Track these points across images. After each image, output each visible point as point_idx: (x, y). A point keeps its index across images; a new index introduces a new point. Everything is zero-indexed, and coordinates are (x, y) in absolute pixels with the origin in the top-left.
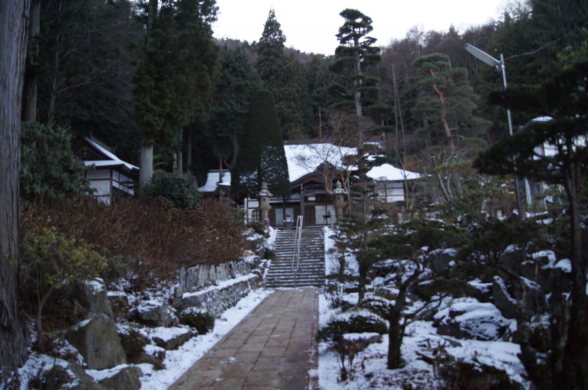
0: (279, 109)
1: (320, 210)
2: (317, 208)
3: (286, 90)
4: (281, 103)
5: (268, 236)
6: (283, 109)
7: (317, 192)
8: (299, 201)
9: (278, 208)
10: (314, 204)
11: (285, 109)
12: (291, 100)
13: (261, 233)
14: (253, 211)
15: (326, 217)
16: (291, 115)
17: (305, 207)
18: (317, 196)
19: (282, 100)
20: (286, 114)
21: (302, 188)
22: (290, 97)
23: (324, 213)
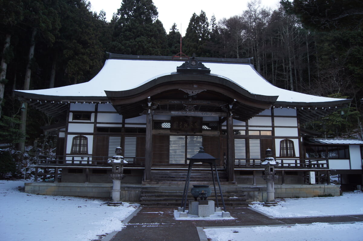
0: (140, 42)
2: (172, 138)
3: (148, 27)
4: (142, 37)
6: (144, 42)
8: (144, 126)
9: (112, 135)
10: (168, 132)
11: (146, 43)
12: (152, 36)
14: (74, 139)
16: (150, 49)
17: (154, 137)
18: (172, 120)
19: (143, 35)
20: (145, 47)
21: (150, 104)
22: (151, 34)
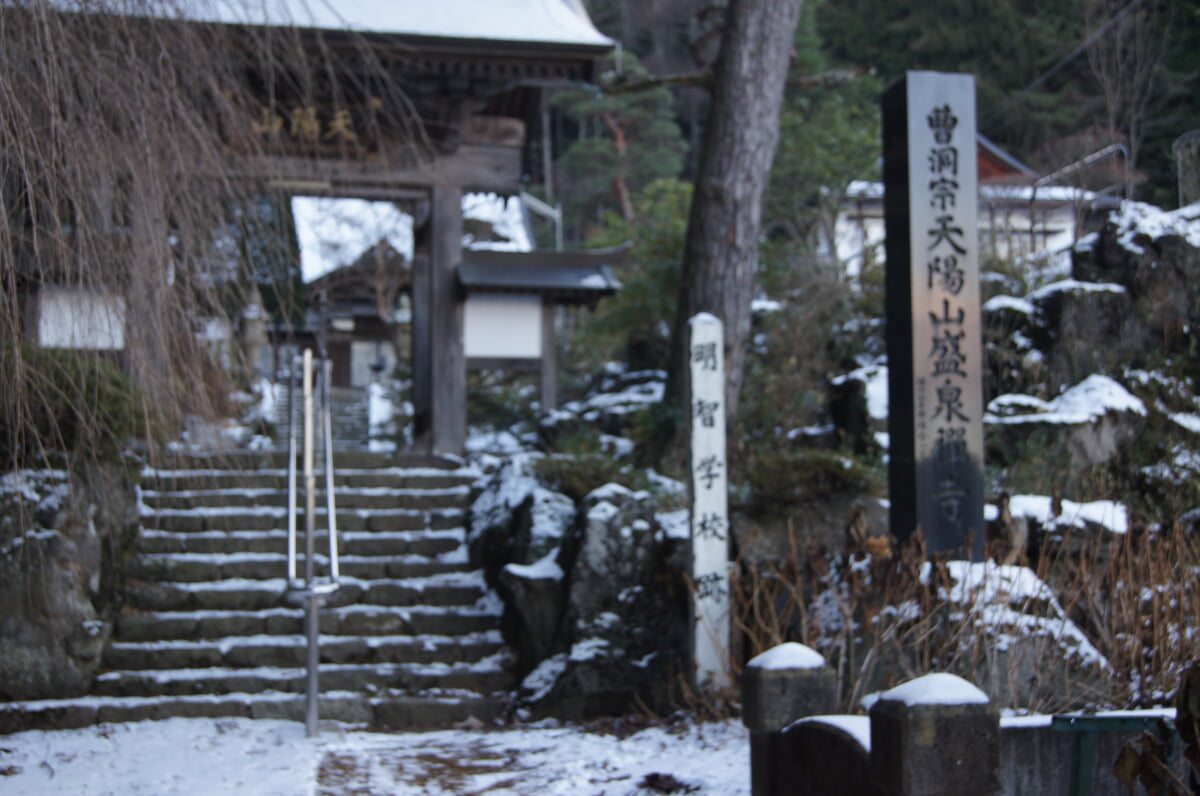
1: (362, 354)
2: (356, 347)
5: (259, 397)
7: (360, 310)
10: (347, 337)
13: (249, 390)
15: (378, 368)
18: (357, 319)
23: (373, 361)
